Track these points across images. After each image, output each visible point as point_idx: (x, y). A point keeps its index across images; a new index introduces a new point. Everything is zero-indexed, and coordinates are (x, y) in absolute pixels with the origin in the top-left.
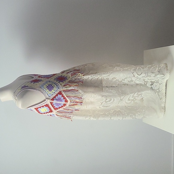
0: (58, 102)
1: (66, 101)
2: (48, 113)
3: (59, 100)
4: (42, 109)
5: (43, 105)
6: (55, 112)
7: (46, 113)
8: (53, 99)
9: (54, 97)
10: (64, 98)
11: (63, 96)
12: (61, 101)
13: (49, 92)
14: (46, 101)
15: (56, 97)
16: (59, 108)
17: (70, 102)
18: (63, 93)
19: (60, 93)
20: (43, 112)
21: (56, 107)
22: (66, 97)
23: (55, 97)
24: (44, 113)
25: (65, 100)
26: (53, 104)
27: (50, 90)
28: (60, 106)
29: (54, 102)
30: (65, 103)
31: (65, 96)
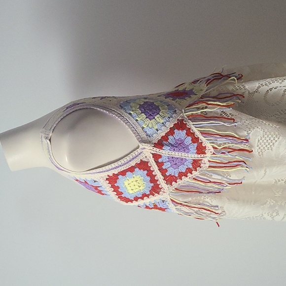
0: (177, 154)
1: (201, 150)
2: (148, 196)
3: (179, 146)
4: (130, 181)
5: (133, 164)
6: (167, 192)
7: (142, 198)
8: (160, 144)
9: (162, 137)
10: (195, 140)
11: (190, 133)
12: (185, 149)
13: (148, 121)
14: (139, 150)
15: (170, 137)
16: (181, 175)
17: (212, 150)
18: (191, 125)
19: (181, 125)
20: (131, 192)
21: (171, 171)
22: (201, 137)
23: (165, 138)
24: (136, 199)
25: (196, 145)
26: (160, 160)
27: (150, 116)
28: (183, 169)
29: (163, 152)
30: (197, 157)
31: (198, 134)
